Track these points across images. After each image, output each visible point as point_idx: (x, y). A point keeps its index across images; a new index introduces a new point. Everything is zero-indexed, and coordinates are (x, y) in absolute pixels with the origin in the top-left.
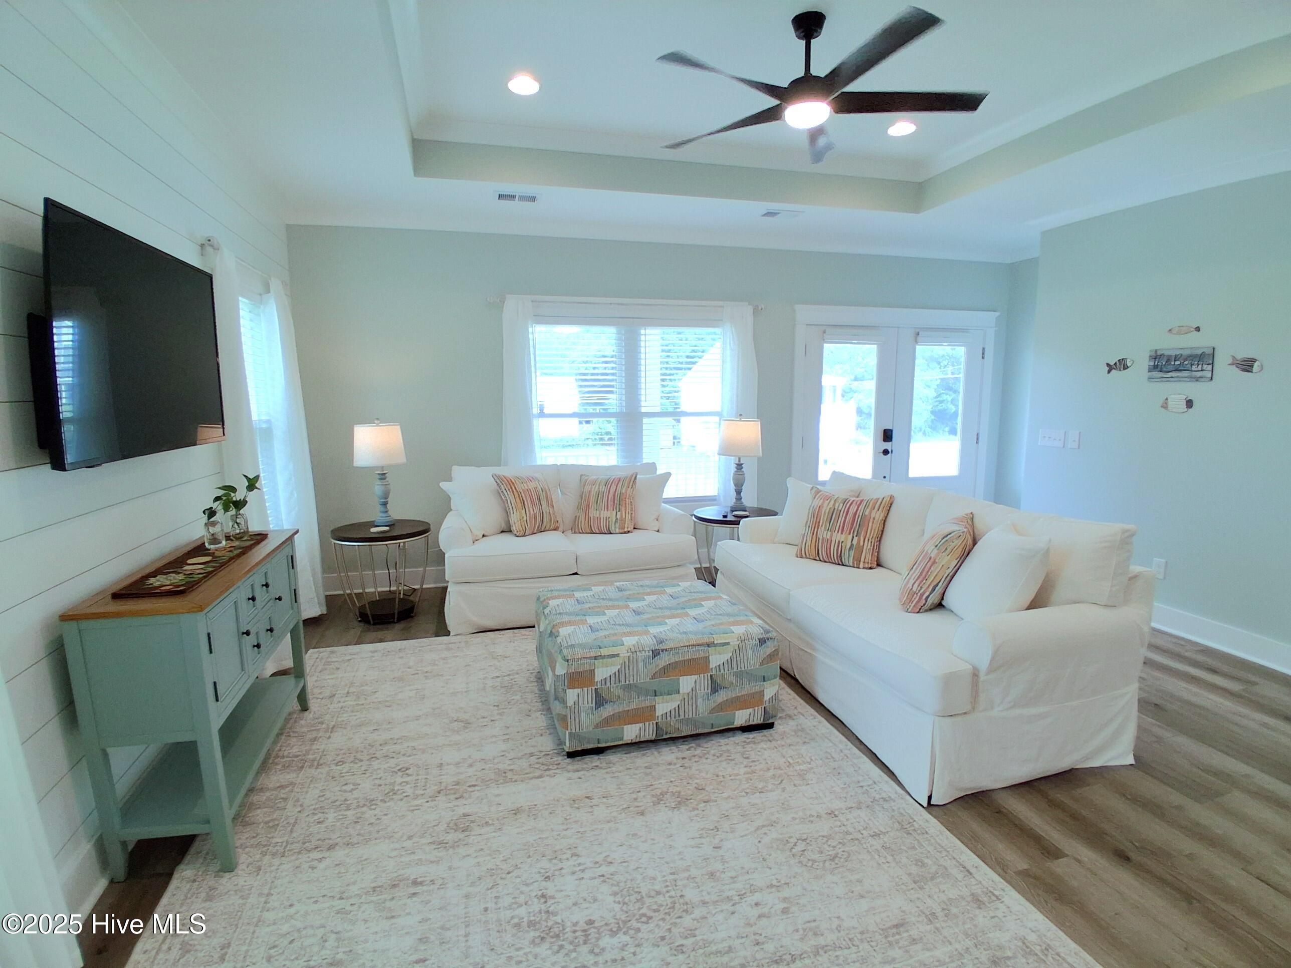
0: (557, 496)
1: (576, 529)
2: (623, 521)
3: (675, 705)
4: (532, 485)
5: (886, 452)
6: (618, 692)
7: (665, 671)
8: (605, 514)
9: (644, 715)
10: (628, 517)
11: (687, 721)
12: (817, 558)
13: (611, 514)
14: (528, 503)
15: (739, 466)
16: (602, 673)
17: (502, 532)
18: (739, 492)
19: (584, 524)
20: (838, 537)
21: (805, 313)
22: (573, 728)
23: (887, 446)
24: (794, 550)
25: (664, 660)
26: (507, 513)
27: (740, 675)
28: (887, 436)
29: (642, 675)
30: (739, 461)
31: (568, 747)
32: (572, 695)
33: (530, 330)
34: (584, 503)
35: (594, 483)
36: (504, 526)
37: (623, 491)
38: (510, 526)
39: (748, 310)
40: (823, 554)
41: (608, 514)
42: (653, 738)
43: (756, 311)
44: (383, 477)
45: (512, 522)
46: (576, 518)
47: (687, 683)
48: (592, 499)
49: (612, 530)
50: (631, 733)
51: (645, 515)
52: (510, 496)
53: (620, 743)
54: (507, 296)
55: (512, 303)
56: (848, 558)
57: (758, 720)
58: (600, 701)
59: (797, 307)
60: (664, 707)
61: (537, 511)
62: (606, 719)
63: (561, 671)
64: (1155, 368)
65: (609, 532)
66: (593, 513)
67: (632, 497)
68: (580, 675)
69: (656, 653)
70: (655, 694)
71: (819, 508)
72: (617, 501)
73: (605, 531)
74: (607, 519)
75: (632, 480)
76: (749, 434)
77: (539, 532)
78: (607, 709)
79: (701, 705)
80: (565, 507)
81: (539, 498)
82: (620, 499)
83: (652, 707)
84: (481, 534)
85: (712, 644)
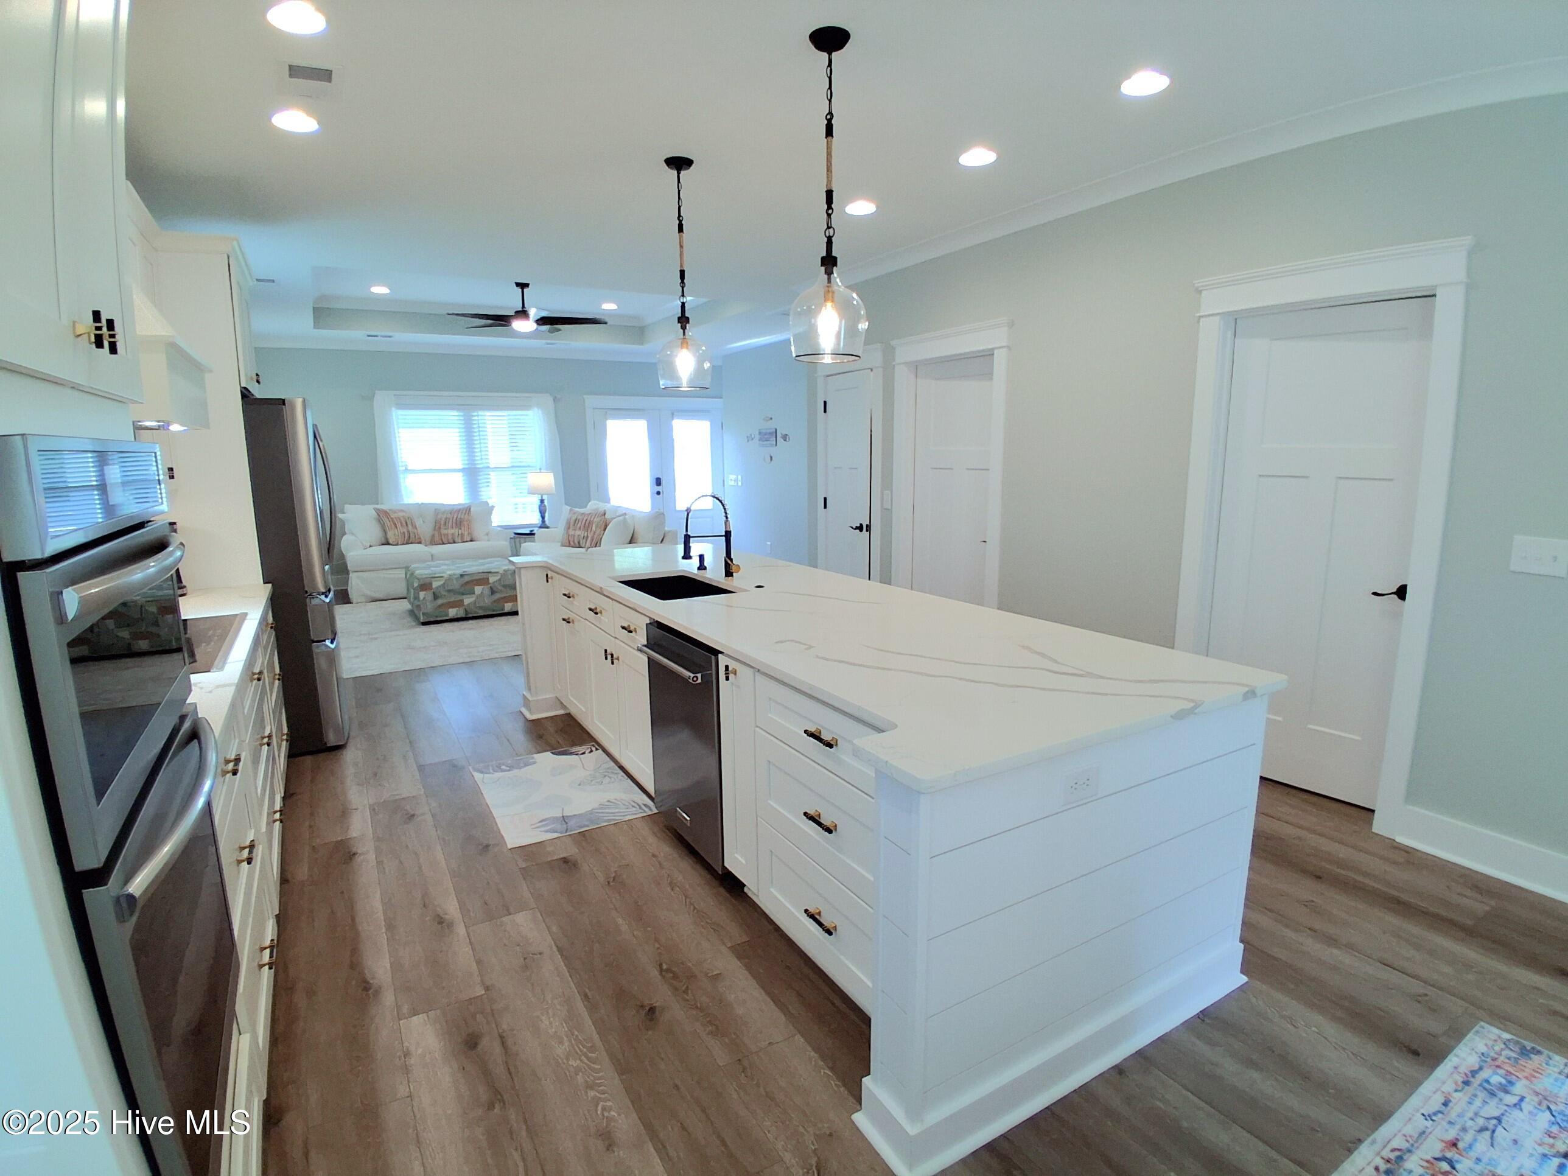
0: (419, 523)
1: (433, 542)
2: (462, 535)
3: (474, 599)
4: (401, 514)
5: (658, 493)
6: (444, 593)
7: (467, 583)
8: (451, 531)
9: (458, 604)
10: (466, 533)
11: (481, 608)
12: (570, 546)
13: (455, 531)
14: (399, 525)
15: (542, 501)
16: (435, 584)
17: (383, 544)
18: (543, 517)
19: (437, 538)
20: (578, 532)
21: (591, 401)
22: (423, 610)
23: (659, 489)
24: (560, 544)
25: (467, 579)
26: (385, 532)
27: (505, 586)
28: (658, 482)
29: (456, 585)
30: (542, 497)
31: (422, 620)
32: (422, 595)
33: (394, 414)
34: (438, 526)
35: (443, 513)
36: (384, 541)
37: (462, 517)
38: (387, 539)
39: (549, 400)
40: (572, 543)
41: (453, 532)
42: (464, 616)
43: (556, 400)
45: (388, 537)
46: (433, 536)
47: (478, 590)
48: (442, 523)
49: (456, 540)
50: (452, 612)
51: (478, 530)
52: (385, 520)
53: (447, 618)
54: (377, 392)
55: (380, 397)
56: (582, 543)
58: (436, 597)
59: (584, 396)
60: (468, 600)
61: (405, 530)
62: (440, 606)
63: (416, 585)
64: (760, 440)
65: (454, 542)
66: (444, 531)
67: (469, 521)
68: (425, 586)
69: (462, 576)
70: (463, 594)
71: (570, 518)
72: (459, 523)
73: (451, 541)
74: (453, 534)
75: (467, 510)
76: (547, 480)
77: (407, 543)
78: (440, 602)
79: (487, 601)
80: (425, 528)
81: (406, 523)
82: (460, 522)
83: (462, 601)
84: (368, 545)
85: (490, 572)
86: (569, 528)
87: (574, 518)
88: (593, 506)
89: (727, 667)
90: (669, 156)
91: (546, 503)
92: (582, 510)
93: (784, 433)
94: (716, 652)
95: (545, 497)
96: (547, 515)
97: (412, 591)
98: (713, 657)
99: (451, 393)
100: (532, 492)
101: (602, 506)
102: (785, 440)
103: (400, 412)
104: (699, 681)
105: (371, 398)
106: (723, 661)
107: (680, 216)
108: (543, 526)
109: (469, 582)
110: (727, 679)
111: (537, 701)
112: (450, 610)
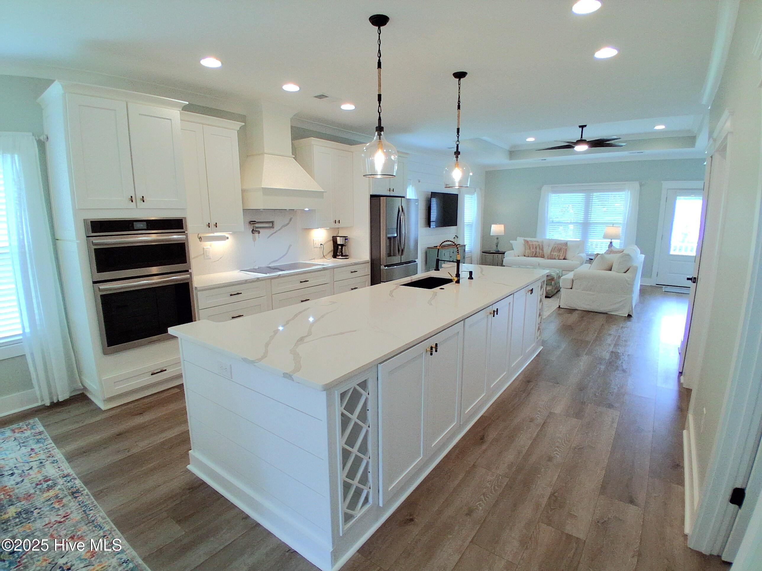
0: (545, 249)
1: (548, 258)
2: (559, 256)
10: (561, 255)
13: (556, 253)
14: (531, 248)
15: (611, 243)
17: (523, 256)
19: (551, 256)
26: (525, 250)
30: (611, 240)
33: (550, 196)
36: (524, 254)
37: (562, 247)
39: (636, 185)
43: (641, 185)
44: (497, 238)
46: (549, 255)
48: (553, 249)
49: (556, 258)
51: (569, 254)
52: (526, 245)
54: (544, 185)
55: (545, 188)
66: (552, 253)
73: (553, 258)
74: (555, 255)
75: (565, 244)
76: (617, 230)
77: (534, 257)
80: (547, 251)
81: (536, 247)
82: (560, 250)
84: (517, 255)
90: (455, 72)
99: (581, 184)
100: (605, 237)
103: (554, 195)
105: (540, 189)
107: (459, 101)
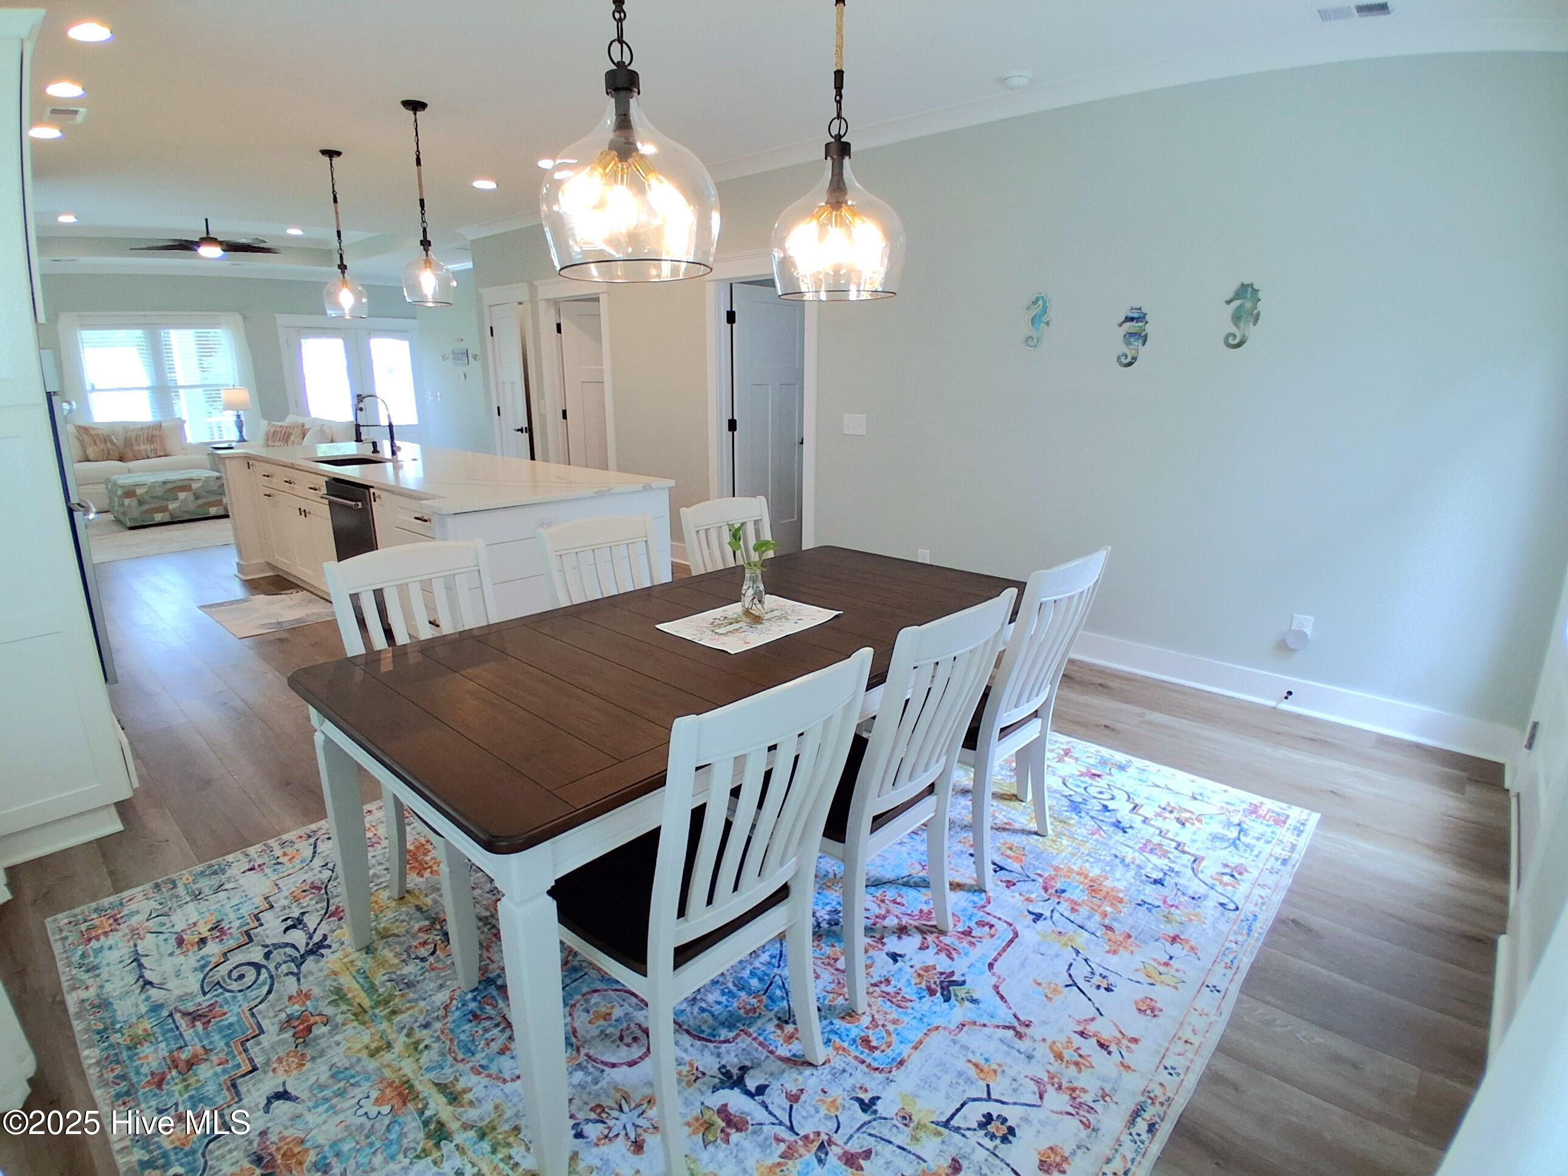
2: (155, 450)
3: (178, 504)
5: (360, 408)
6: (148, 499)
7: (171, 490)
8: (143, 447)
9: (164, 509)
10: (159, 449)
11: (186, 512)
13: (148, 447)
14: (96, 441)
15: (238, 416)
16: (139, 492)
18: (241, 432)
20: (277, 444)
21: (282, 319)
22: (129, 516)
23: (361, 405)
25: (170, 486)
26: (84, 448)
27: (208, 492)
28: (360, 399)
29: (159, 492)
30: (238, 412)
31: (129, 525)
32: (127, 501)
33: (78, 334)
34: (128, 441)
35: (134, 430)
36: (82, 457)
37: (154, 433)
38: (87, 456)
39: (239, 318)
41: (144, 447)
42: (170, 520)
43: (245, 318)
45: (88, 454)
46: (126, 452)
47: (182, 495)
48: (134, 439)
49: (150, 455)
50: (158, 517)
51: (171, 445)
53: (153, 523)
54: (61, 313)
55: (64, 318)
57: (222, 513)
58: (141, 503)
59: (276, 315)
60: (172, 506)
62: (146, 512)
63: (120, 492)
64: (454, 359)
65: (149, 458)
66: (136, 448)
67: (161, 438)
68: (129, 493)
69: (165, 483)
70: (167, 500)
71: (269, 431)
72: (151, 439)
73: (145, 456)
74: (146, 450)
75: (159, 426)
76: (243, 395)
78: (145, 507)
79: (192, 506)
83: (167, 506)
85: (192, 480)
86: (268, 440)
87: (272, 431)
88: (290, 420)
89: (374, 494)
90: (324, 148)
91: (243, 418)
92: (280, 424)
93: (474, 353)
94: (368, 487)
95: (241, 412)
96: (244, 429)
97: (116, 499)
98: (367, 491)
99: (135, 313)
100: (228, 407)
101: (300, 420)
102: (475, 359)
104: (360, 506)
106: (372, 490)
108: (242, 440)
109: (174, 489)
110: (375, 501)
111: (249, 565)
112: (156, 515)
